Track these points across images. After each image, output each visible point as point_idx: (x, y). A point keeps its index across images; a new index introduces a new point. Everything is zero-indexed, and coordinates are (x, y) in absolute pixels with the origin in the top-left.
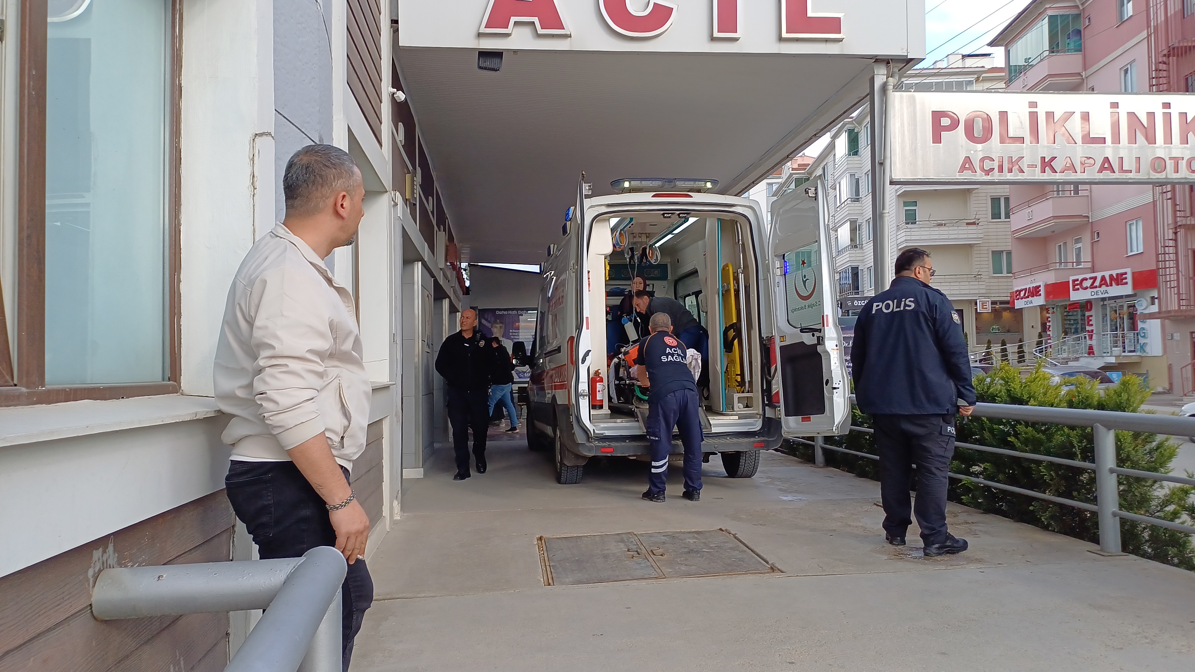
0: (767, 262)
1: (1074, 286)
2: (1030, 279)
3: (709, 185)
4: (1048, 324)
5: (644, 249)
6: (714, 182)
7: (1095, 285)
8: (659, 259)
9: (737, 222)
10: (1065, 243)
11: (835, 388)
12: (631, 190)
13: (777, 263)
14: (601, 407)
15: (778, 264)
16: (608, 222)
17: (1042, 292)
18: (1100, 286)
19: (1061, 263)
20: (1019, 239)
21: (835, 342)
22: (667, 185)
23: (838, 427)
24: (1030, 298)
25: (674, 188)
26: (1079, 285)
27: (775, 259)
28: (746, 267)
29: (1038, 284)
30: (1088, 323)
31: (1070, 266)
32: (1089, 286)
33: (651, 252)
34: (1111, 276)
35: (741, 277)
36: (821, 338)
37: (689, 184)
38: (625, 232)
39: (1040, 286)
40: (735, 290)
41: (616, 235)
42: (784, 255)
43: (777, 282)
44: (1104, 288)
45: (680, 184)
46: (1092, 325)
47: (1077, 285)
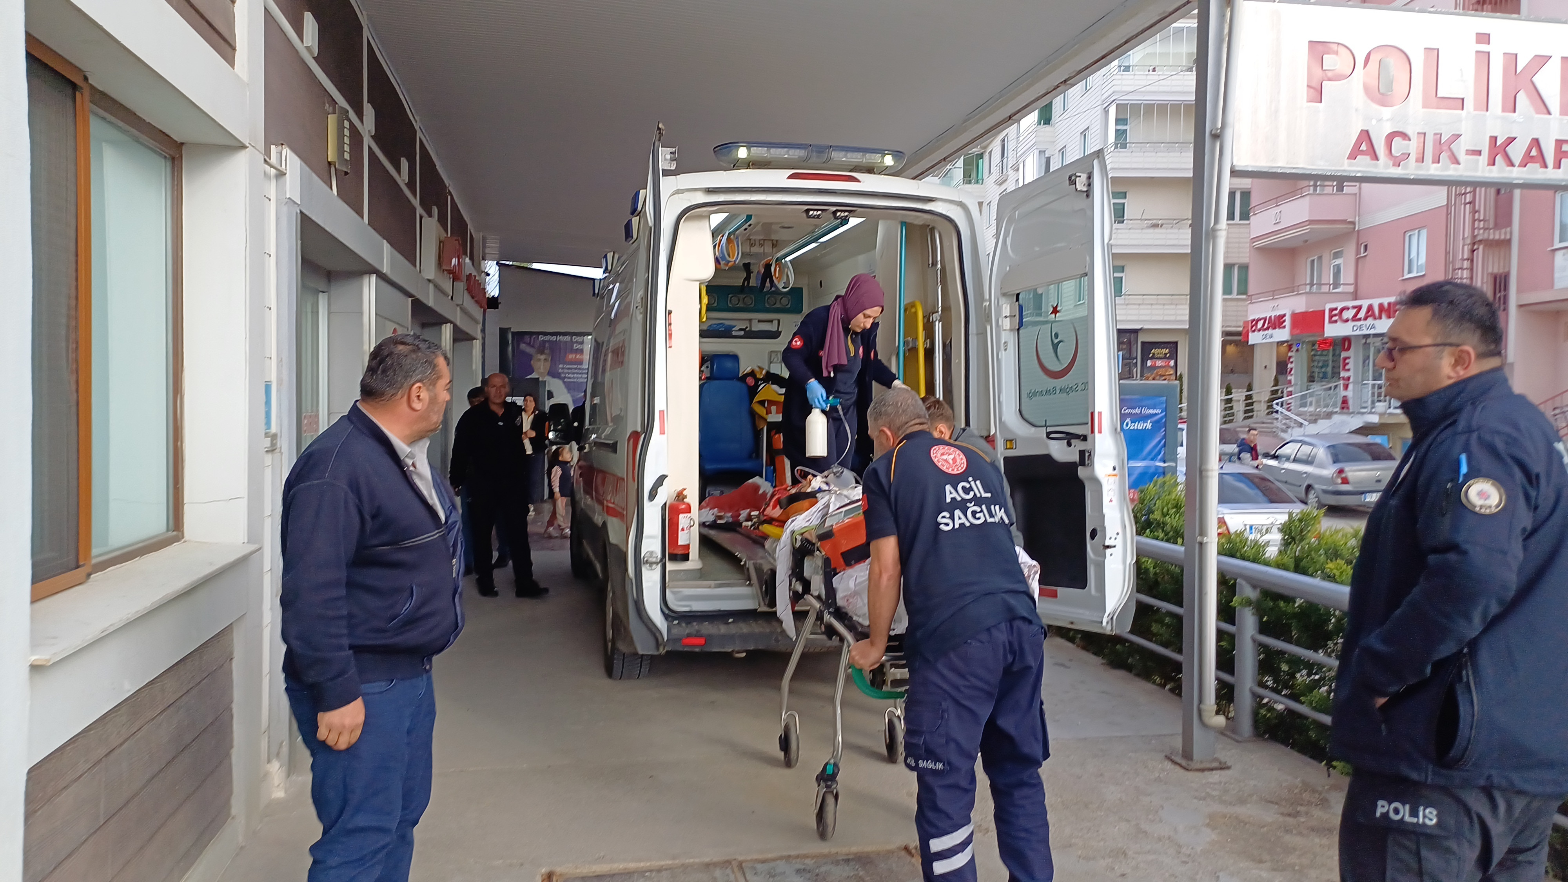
0: (988, 304)
1: (1331, 317)
2: (1271, 304)
3: (889, 161)
4: (1289, 366)
5: (768, 266)
6: (897, 154)
7: (1359, 316)
8: (792, 281)
9: (932, 230)
10: (1320, 258)
11: (1108, 547)
12: (750, 164)
13: (1006, 308)
14: (685, 557)
15: (1006, 310)
16: (707, 220)
17: (1287, 323)
18: (1366, 319)
19: (1312, 285)
20: (1261, 249)
21: (1112, 463)
22: (814, 159)
23: (1112, 618)
24: (1270, 331)
25: (825, 165)
26: (1337, 315)
27: (1003, 301)
28: (946, 309)
29: (1281, 313)
30: (1344, 366)
31: (1325, 289)
32: (1351, 317)
33: (778, 269)
34: (1381, 306)
35: (938, 327)
36: (1087, 455)
37: (854, 157)
38: (737, 238)
39: (1284, 315)
40: (926, 350)
41: (720, 241)
42: (1018, 295)
43: (1003, 341)
44: (1370, 321)
45: (839, 157)
46: (1349, 370)
47: (1335, 315)
